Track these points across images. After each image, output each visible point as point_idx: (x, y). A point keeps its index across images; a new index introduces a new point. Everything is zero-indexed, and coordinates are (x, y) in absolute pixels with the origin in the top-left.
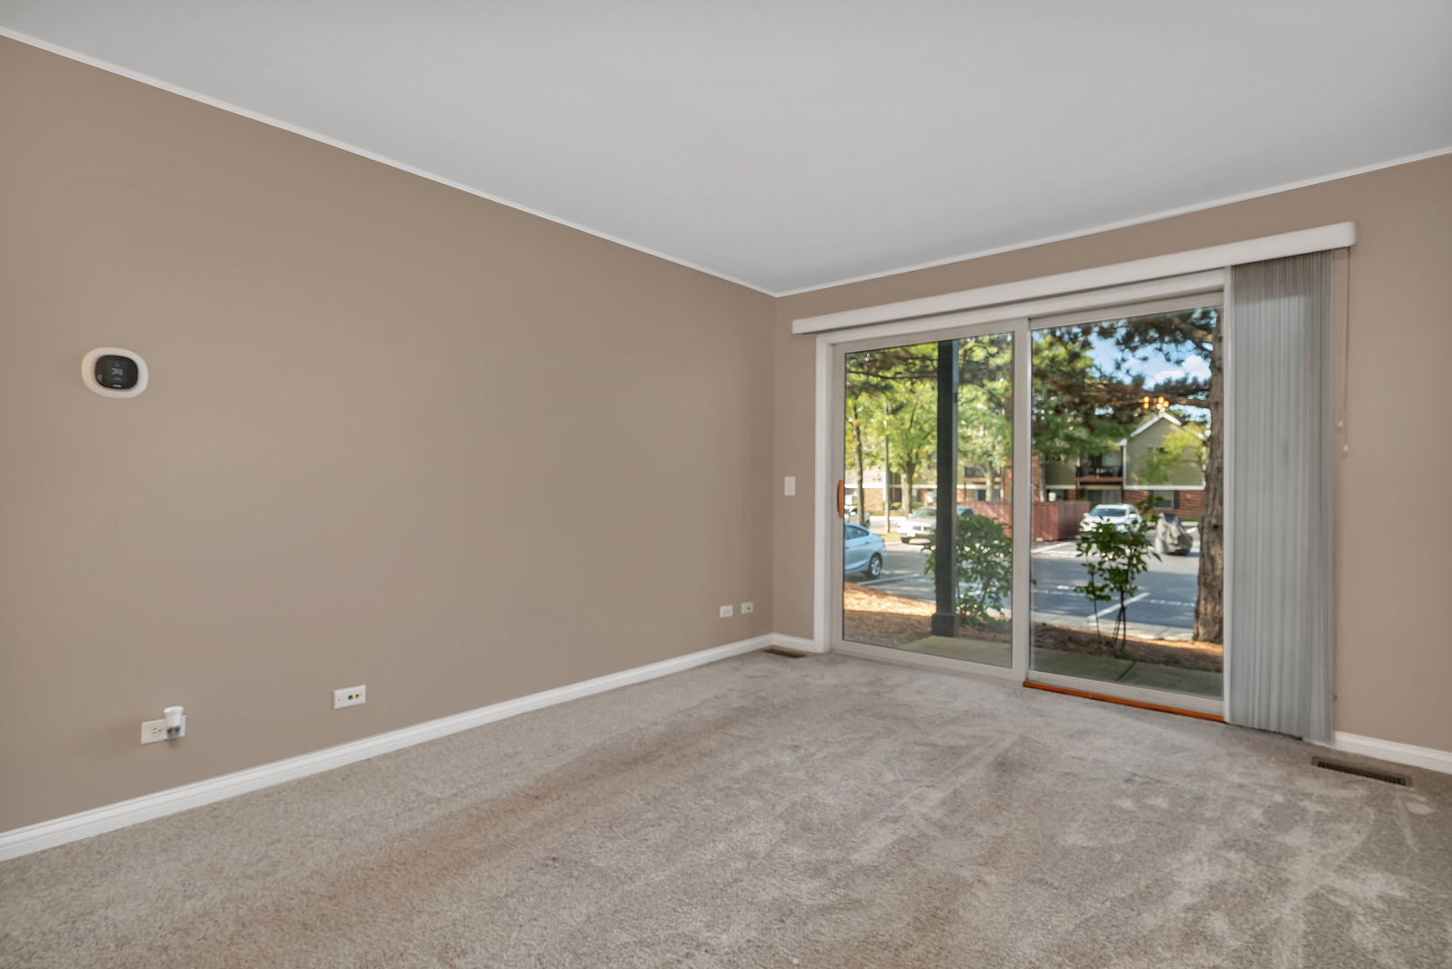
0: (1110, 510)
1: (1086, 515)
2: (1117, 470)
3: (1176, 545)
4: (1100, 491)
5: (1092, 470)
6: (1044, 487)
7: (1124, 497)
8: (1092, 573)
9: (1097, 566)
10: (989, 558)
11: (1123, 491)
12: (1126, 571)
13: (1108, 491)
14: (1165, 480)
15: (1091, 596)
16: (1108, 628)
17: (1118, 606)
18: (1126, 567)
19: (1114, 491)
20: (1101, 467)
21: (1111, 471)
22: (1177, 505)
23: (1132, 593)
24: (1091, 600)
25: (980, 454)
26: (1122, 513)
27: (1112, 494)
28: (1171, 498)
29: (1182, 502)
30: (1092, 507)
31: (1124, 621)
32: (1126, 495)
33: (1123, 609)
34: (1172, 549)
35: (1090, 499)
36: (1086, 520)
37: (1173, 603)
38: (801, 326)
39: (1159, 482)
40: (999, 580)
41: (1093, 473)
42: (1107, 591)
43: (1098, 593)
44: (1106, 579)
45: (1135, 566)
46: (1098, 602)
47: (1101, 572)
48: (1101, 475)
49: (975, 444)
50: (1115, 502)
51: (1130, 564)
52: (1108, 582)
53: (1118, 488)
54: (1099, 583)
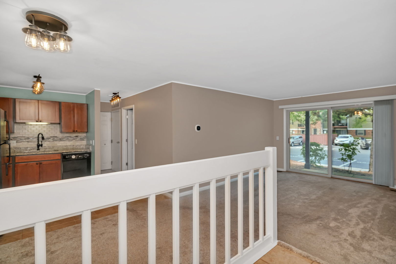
0: (344, 136)
1: (336, 138)
2: (345, 124)
3: (365, 147)
4: (340, 130)
5: (337, 124)
6: (322, 129)
7: (348, 132)
8: (343, 155)
9: (344, 154)
10: (316, 151)
11: (347, 130)
12: (351, 155)
13: (343, 130)
14: (361, 127)
15: (343, 161)
16: (347, 168)
17: (349, 163)
18: (351, 154)
19: (345, 130)
20: (340, 123)
21: (344, 124)
22: (365, 134)
23: (353, 160)
24: (342, 161)
25: (303, 121)
26: (348, 137)
27: (344, 131)
28: (363, 132)
29: (367, 133)
30: (338, 136)
31: (351, 167)
32: (349, 131)
33: (351, 164)
34: (364, 147)
35: (337, 133)
36: (336, 139)
37: (363, 163)
38: (280, 107)
39: (359, 127)
40: (319, 157)
41: (338, 125)
42: (346, 160)
43: (344, 160)
44: (346, 157)
45: (353, 154)
46: (345, 162)
47: (345, 155)
48: (340, 126)
49: (302, 118)
50: (345, 134)
51: (352, 154)
52: (347, 157)
53: (346, 129)
54: (344, 157)
